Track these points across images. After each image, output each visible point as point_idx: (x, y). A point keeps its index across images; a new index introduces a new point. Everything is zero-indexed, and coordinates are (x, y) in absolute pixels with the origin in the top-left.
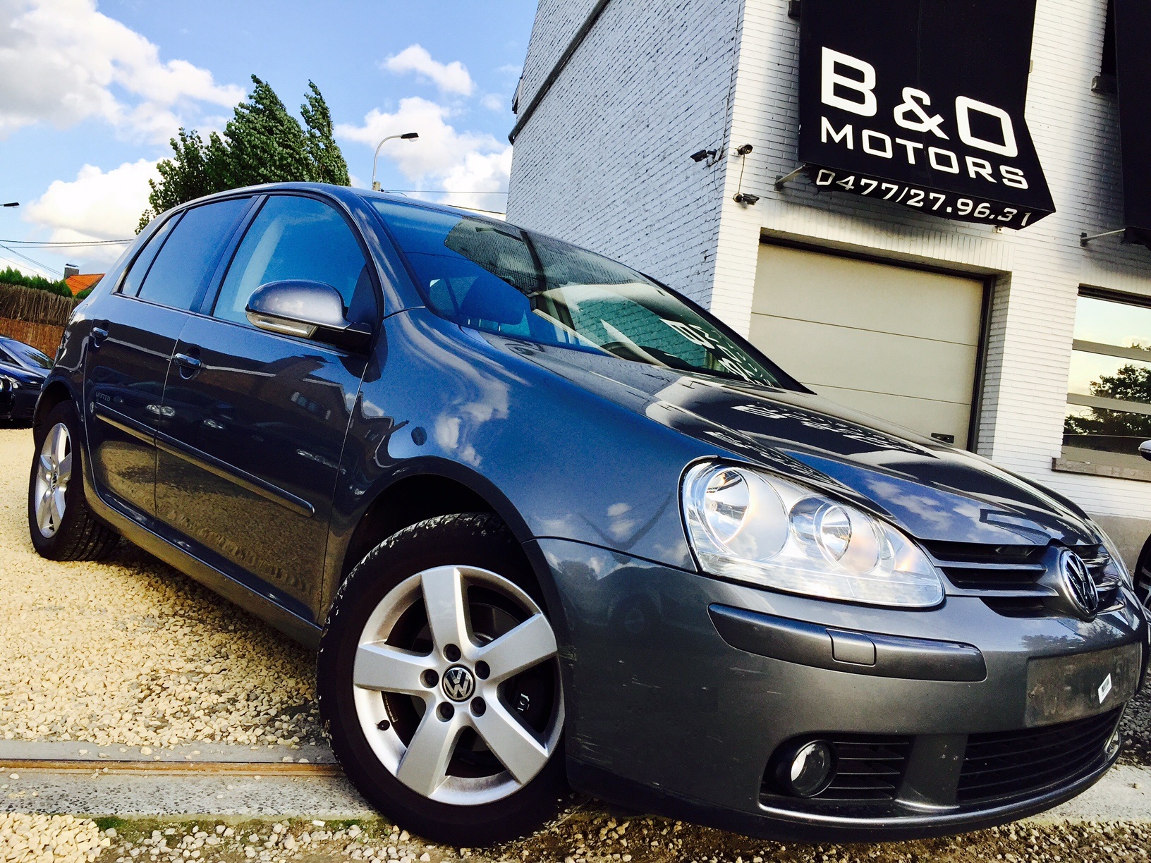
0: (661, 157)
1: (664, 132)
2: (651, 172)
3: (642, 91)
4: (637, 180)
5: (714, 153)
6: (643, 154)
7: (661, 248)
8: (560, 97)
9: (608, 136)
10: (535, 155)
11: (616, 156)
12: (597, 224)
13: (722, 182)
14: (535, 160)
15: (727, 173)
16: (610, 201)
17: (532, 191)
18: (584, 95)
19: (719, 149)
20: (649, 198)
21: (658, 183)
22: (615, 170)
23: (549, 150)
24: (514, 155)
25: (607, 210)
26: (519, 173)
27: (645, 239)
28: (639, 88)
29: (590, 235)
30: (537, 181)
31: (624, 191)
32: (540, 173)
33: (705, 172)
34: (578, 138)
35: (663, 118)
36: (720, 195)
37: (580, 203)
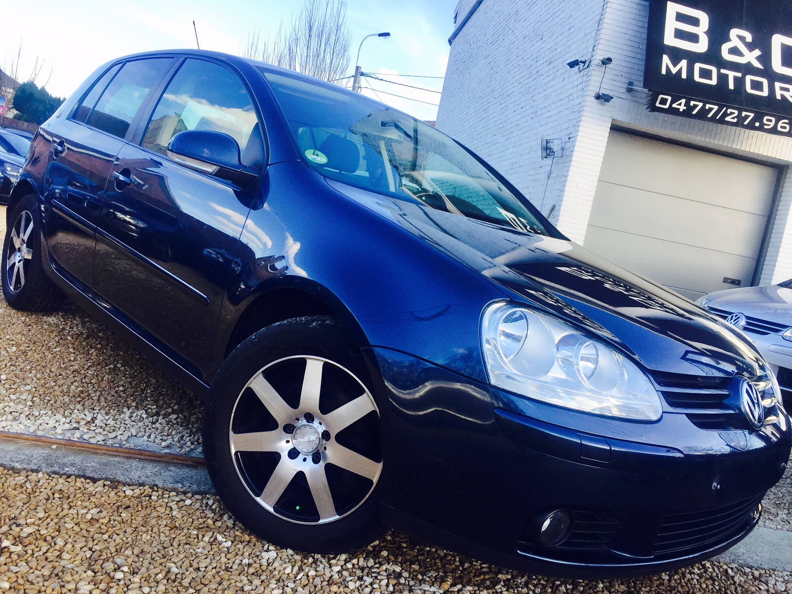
0: (548, 62)
1: (552, 44)
2: (540, 73)
3: (541, 13)
4: (529, 80)
5: (584, 62)
6: (536, 59)
8: (486, 13)
9: (513, 46)
10: (465, 53)
11: (518, 58)
12: (500, 107)
13: (587, 84)
14: (464, 58)
15: (592, 78)
16: (510, 92)
17: (460, 80)
18: (501, 13)
19: (588, 60)
20: (536, 92)
21: (544, 82)
22: (516, 69)
23: (474, 51)
24: (450, 54)
25: (508, 98)
26: (453, 66)
27: (531, 122)
28: (539, 10)
30: (463, 74)
31: (521, 85)
32: (466, 68)
33: (576, 77)
34: (494, 44)
35: (553, 34)
36: (585, 94)
37: (491, 91)
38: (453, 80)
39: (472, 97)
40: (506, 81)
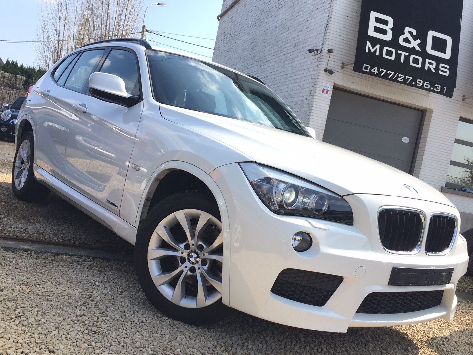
0: (293, 46)
1: (296, 35)
2: (288, 52)
3: (287, 14)
4: (281, 54)
5: (317, 50)
6: (285, 42)
7: (290, 86)
8: (245, 6)
9: (268, 31)
10: (230, 30)
11: (272, 39)
12: (260, 68)
13: (320, 63)
14: (230, 32)
15: (323, 60)
16: (267, 60)
17: (228, 46)
18: (258, 9)
19: (320, 49)
20: (286, 63)
21: (291, 57)
22: (271, 46)
23: (238, 29)
24: (219, 27)
25: (266, 63)
26: (220, 36)
27: (283, 80)
28: (285, 12)
29: (256, 73)
30: (231, 42)
31: (274, 57)
32: (232, 39)
33: (313, 57)
34: (253, 28)
35: (295, 29)
36: (319, 69)
37: (253, 57)
38: (222, 45)
39: (238, 59)
40: (264, 52)
